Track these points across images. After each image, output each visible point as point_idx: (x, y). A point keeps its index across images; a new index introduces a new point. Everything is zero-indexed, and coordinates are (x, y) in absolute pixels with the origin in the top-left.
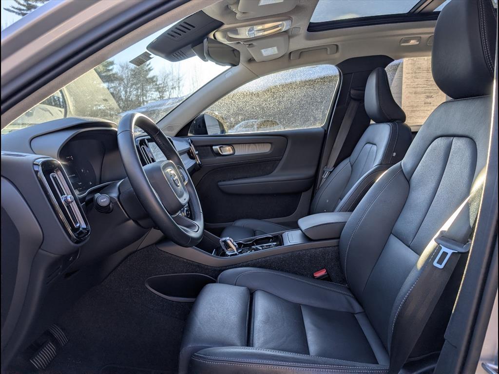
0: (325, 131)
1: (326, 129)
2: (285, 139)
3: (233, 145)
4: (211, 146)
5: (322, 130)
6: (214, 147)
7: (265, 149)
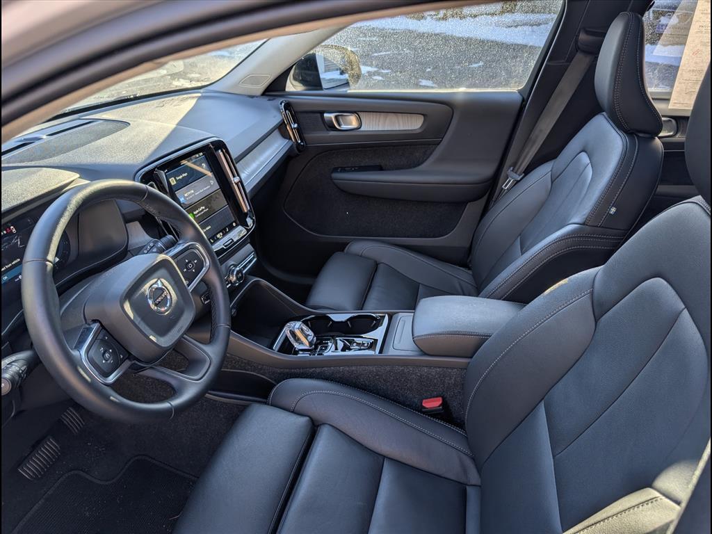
0: (523, 100)
1: (525, 97)
2: (450, 109)
3: (360, 113)
4: (322, 113)
5: (518, 98)
6: (326, 115)
7: (413, 124)
